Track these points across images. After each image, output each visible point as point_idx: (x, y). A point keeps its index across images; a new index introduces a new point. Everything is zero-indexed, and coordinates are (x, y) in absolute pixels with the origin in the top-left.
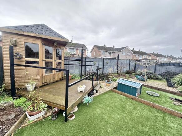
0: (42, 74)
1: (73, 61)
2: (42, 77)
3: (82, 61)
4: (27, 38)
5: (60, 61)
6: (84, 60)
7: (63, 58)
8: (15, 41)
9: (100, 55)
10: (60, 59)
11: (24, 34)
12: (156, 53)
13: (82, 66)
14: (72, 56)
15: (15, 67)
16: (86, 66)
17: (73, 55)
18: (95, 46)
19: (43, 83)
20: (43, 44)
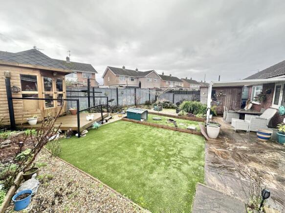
0: (43, 108)
1: (77, 93)
2: (44, 111)
3: (89, 91)
4: (23, 70)
5: (61, 93)
6: (91, 90)
7: (64, 89)
8: (10, 73)
9: (117, 81)
10: (61, 90)
11: (20, 65)
12: (189, 78)
13: (89, 97)
14: (74, 86)
15: (14, 102)
16: (96, 98)
17: (76, 85)
18: (109, 67)
19: (45, 118)
20: (41, 76)
